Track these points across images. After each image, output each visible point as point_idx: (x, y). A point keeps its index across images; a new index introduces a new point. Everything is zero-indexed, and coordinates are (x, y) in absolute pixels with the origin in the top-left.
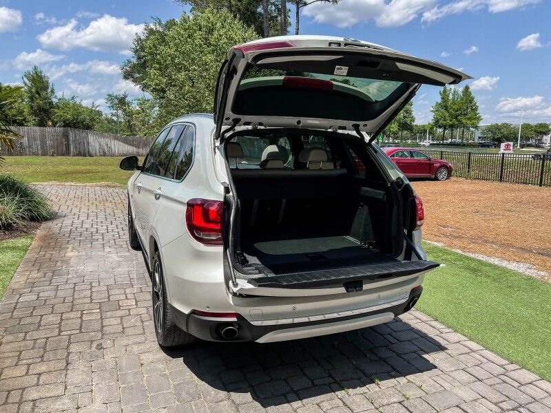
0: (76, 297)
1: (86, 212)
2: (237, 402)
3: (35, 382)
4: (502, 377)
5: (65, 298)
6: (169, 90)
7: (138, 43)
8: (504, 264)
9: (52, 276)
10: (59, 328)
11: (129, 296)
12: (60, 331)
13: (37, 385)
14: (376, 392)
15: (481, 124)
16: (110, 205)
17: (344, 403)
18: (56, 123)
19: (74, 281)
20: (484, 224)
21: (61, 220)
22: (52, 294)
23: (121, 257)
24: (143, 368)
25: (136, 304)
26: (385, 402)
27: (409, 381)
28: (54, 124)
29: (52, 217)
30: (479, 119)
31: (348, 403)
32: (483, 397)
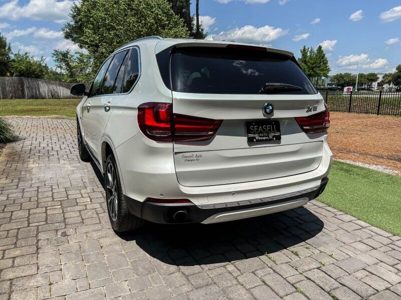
0: (40, 196)
1: (42, 135)
2: (187, 273)
3: (11, 265)
4: (390, 245)
5: (30, 198)
6: (102, 45)
7: (75, 10)
8: (367, 166)
9: (19, 182)
10: (28, 220)
11: (84, 195)
12: (29, 223)
13: (13, 266)
14: (298, 261)
15: (330, 74)
16: (61, 131)
17: (274, 271)
18: (13, 74)
19: (37, 185)
20: (345, 140)
21: (22, 141)
22: (20, 195)
23: (74, 167)
24: (103, 250)
25: (91, 201)
26: (306, 268)
27: (321, 252)
28: (12, 75)
29: (15, 139)
30: (328, 70)
31: (277, 270)
32: (381, 261)
